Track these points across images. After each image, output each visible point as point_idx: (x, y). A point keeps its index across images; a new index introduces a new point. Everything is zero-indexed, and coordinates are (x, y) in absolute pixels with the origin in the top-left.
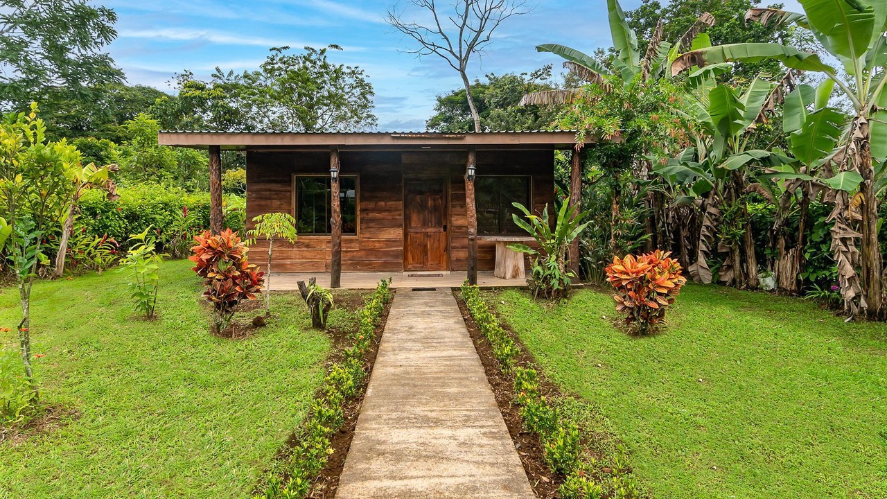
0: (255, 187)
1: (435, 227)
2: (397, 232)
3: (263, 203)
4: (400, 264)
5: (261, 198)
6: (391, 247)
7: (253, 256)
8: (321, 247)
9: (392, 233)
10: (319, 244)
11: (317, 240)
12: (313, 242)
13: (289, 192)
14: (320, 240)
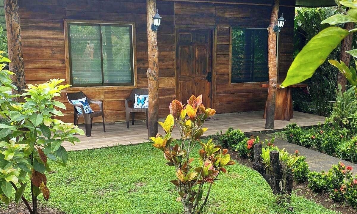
8: (99, 97)
9: (166, 82)
10: (97, 94)
11: (95, 91)
12: (91, 93)
13: (61, 40)
14: (98, 91)
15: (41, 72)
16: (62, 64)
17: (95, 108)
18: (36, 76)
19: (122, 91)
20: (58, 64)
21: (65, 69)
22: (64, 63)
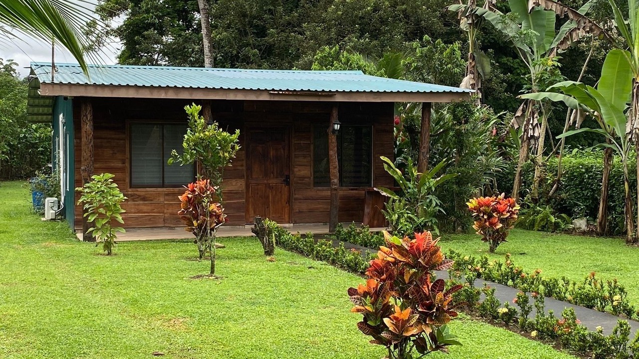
1: (276, 178)
2: (239, 184)
4: (242, 217)
6: (233, 199)
8: (158, 200)
9: (234, 184)
10: (156, 196)
11: (154, 193)
12: (150, 195)
14: (157, 193)
17: (153, 211)
20: (118, 164)
21: (125, 170)
22: (124, 163)
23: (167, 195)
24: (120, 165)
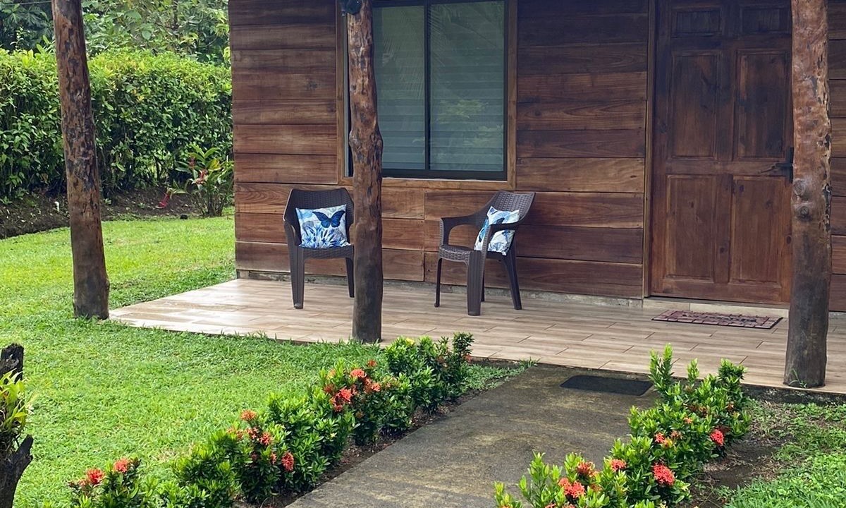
0: (251, 37)
1: (757, 157)
2: (627, 174)
3: (269, 81)
4: (636, 274)
5: (263, 68)
6: (611, 218)
7: (249, 225)
8: (411, 210)
9: (612, 175)
10: (406, 201)
11: (401, 190)
12: (392, 195)
13: (329, 49)
14: (408, 190)
15: (284, 132)
16: (329, 114)
17: (399, 238)
18: (275, 143)
19: (472, 194)
20: (321, 114)
21: (335, 128)
22: (332, 111)
23: (432, 197)
24: (322, 115)
